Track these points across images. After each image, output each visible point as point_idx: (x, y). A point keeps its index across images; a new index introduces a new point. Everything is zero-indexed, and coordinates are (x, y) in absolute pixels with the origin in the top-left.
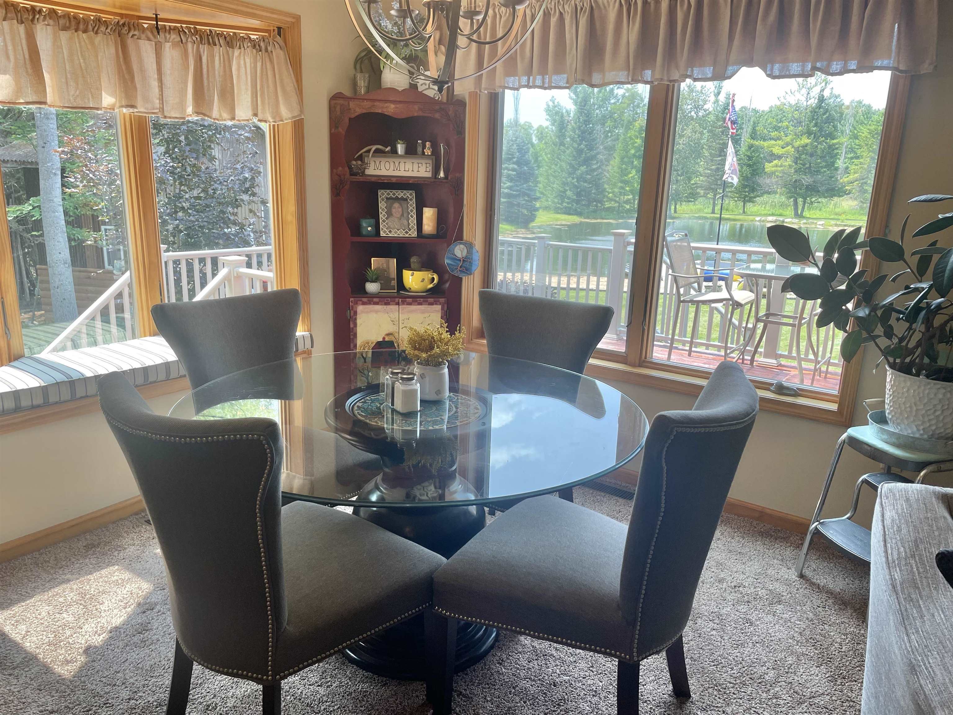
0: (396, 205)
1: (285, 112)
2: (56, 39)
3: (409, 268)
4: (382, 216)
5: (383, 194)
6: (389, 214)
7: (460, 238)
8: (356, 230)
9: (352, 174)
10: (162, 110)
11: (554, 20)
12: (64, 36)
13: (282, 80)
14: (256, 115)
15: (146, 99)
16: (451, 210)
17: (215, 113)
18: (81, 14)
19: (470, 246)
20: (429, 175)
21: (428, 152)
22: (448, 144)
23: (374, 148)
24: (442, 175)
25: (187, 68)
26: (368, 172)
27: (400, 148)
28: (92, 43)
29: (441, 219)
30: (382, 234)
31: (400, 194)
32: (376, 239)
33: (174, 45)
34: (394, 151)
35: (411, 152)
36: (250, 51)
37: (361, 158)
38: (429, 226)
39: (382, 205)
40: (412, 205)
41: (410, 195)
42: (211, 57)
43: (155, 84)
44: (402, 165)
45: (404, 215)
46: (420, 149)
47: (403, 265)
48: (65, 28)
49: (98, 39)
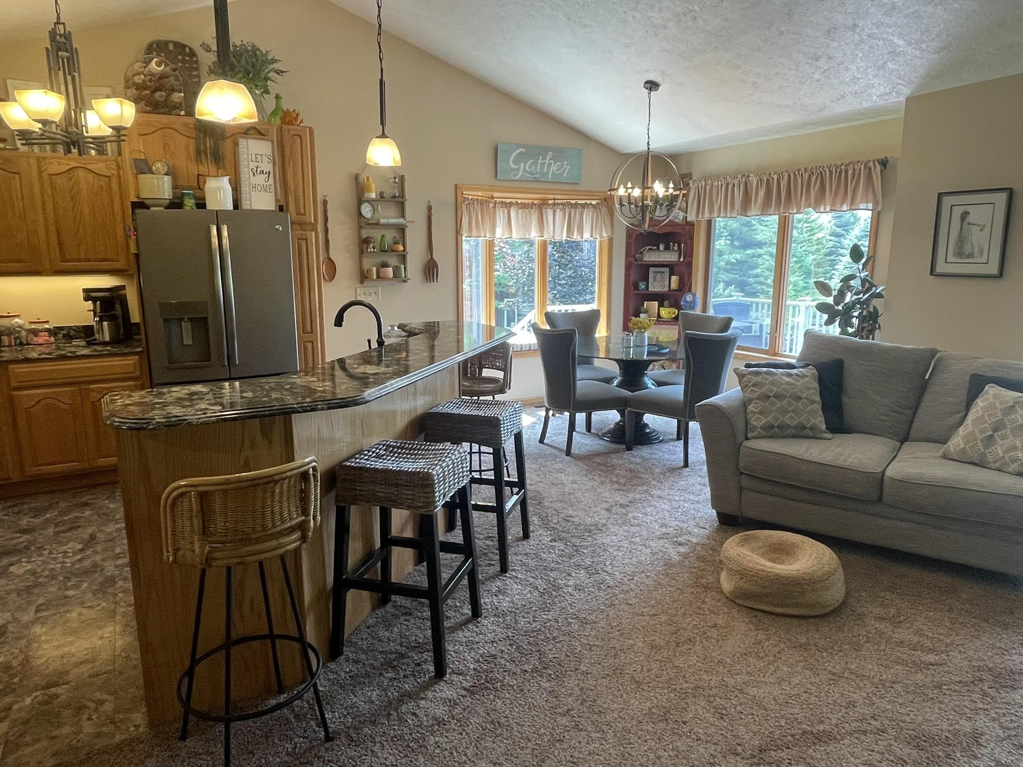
0: (659, 275)
1: (605, 234)
2: (517, 213)
3: (663, 306)
4: (651, 280)
5: (652, 270)
6: (655, 279)
7: (690, 290)
8: (636, 287)
9: (636, 260)
10: (553, 237)
11: (730, 187)
12: (520, 211)
13: (604, 221)
14: (592, 236)
15: (548, 233)
16: (686, 277)
17: (575, 237)
18: (527, 201)
19: (694, 295)
20: (677, 260)
21: (676, 248)
22: (686, 244)
23: (648, 248)
24: (682, 260)
25: (564, 218)
26: (645, 259)
27: (662, 247)
28: (530, 212)
29: (681, 282)
30: (650, 289)
31: (661, 269)
32: (647, 292)
33: (561, 210)
34: (658, 248)
35: (667, 248)
36: (591, 210)
37: (641, 253)
38: (674, 286)
39: (651, 275)
40: (668, 274)
41: (667, 270)
42: (575, 213)
43: (552, 226)
44: (662, 256)
45: (662, 280)
46: (671, 247)
47: (661, 305)
48: (520, 208)
49: (532, 211)
